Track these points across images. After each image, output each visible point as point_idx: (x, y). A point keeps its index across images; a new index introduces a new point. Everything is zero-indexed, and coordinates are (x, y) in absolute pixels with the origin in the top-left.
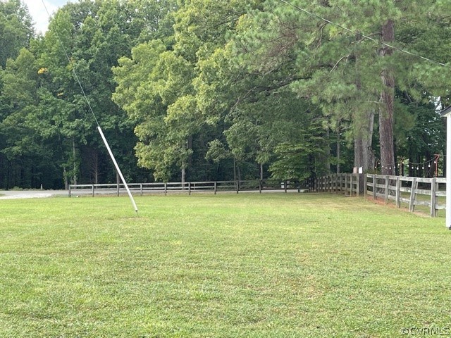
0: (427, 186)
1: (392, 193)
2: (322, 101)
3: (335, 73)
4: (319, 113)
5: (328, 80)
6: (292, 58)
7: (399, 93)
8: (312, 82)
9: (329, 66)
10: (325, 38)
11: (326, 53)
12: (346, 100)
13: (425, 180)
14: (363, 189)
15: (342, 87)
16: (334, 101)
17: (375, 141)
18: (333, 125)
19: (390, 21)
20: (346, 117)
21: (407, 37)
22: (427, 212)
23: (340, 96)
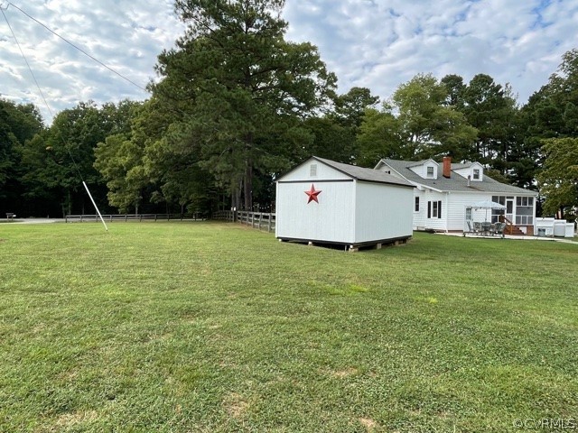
0: (267, 217)
1: (250, 221)
2: (215, 172)
3: (222, 158)
4: (213, 179)
5: (218, 161)
6: (199, 148)
7: (254, 170)
8: (210, 162)
9: (219, 154)
10: (216, 139)
11: (217, 147)
12: (227, 172)
13: (266, 214)
14: (236, 219)
15: (225, 165)
16: (221, 173)
17: (243, 194)
18: (221, 185)
19: (250, 133)
20: (227, 181)
21: (259, 142)
22: (267, 230)
23: (224, 170)
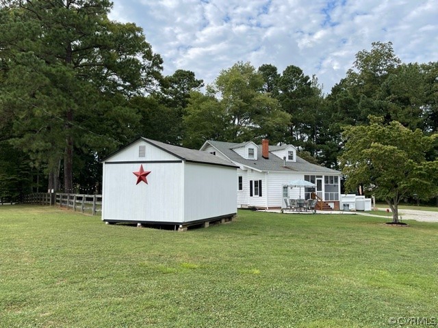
0: (91, 199)
1: (71, 203)
2: (30, 151)
3: (37, 135)
4: (28, 158)
5: (34, 139)
6: (10, 124)
7: (75, 148)
8: (23, 140)
9: (34, 131)
10: (32, 115)
11: (32, 124)
12: (45, 151)
13: (90, 196)
14: (54, 201)
15: (42, 144)
16: (37, 151)
17: (61, 174)
18: (37, 165)
19: (72, 110)
20: (45, 160)
21: (80, 119)
22: (90, 213)
23: (41, 149)
